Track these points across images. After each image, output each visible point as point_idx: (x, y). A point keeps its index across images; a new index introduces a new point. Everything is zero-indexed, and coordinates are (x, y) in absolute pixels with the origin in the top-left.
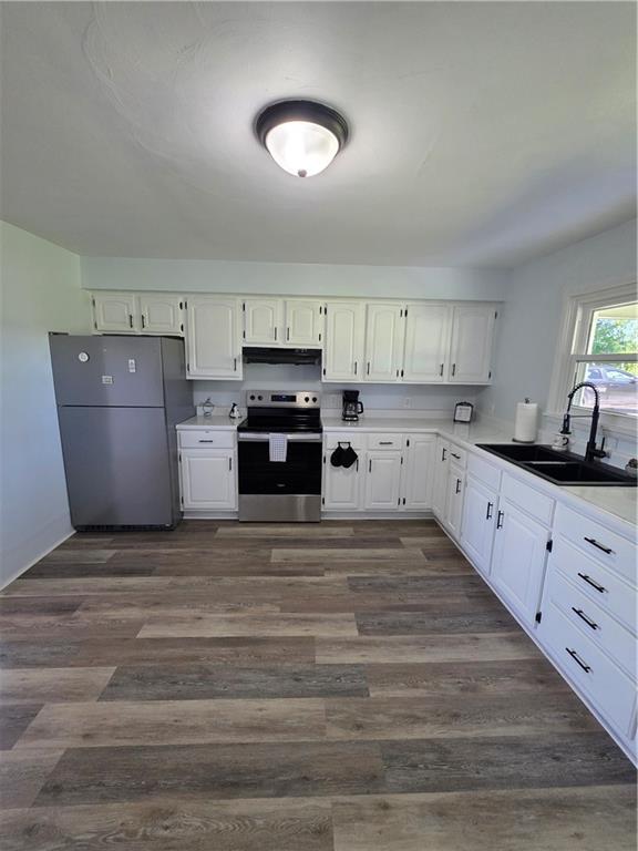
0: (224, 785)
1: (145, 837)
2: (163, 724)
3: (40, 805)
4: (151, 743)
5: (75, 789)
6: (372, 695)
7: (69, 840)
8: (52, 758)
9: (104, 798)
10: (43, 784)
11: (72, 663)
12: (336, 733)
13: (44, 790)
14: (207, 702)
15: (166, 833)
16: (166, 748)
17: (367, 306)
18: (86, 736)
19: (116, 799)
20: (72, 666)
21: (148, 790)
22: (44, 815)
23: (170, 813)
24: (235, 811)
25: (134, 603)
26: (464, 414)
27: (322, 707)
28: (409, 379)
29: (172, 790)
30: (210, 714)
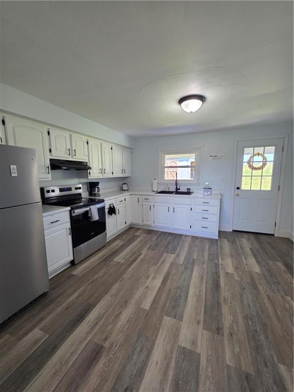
0: (217, 287)
1: (231, 303)
2: (197, 300)
3: (223, 334)
4: (204, 303)
5: (218, 323)
6: (195, 258)
7: (233, 322)
8: (206, 334)
9: (221, 314)
10: (216, 335)
11: (154, 337)
12: (205, 266)
13: (218, 334)
14: (191, 288)
15: (229, 299)
16: (206, 299)
17: (101, 143)
18: (198, 323)
19: (221, 311)
20: (157, 336)
21: (219, 304)
22: (226, 331)
23: (225, 298)
24: (224, 286)
25: (117, 313)
26: (125, 187)
27: (197, 267)
28: (115, 175)
29: (218, 297)
30: (195, 288)
